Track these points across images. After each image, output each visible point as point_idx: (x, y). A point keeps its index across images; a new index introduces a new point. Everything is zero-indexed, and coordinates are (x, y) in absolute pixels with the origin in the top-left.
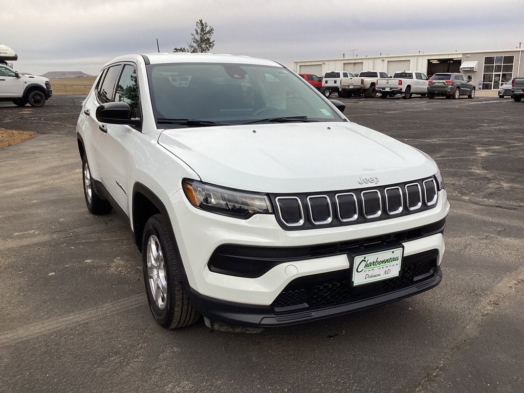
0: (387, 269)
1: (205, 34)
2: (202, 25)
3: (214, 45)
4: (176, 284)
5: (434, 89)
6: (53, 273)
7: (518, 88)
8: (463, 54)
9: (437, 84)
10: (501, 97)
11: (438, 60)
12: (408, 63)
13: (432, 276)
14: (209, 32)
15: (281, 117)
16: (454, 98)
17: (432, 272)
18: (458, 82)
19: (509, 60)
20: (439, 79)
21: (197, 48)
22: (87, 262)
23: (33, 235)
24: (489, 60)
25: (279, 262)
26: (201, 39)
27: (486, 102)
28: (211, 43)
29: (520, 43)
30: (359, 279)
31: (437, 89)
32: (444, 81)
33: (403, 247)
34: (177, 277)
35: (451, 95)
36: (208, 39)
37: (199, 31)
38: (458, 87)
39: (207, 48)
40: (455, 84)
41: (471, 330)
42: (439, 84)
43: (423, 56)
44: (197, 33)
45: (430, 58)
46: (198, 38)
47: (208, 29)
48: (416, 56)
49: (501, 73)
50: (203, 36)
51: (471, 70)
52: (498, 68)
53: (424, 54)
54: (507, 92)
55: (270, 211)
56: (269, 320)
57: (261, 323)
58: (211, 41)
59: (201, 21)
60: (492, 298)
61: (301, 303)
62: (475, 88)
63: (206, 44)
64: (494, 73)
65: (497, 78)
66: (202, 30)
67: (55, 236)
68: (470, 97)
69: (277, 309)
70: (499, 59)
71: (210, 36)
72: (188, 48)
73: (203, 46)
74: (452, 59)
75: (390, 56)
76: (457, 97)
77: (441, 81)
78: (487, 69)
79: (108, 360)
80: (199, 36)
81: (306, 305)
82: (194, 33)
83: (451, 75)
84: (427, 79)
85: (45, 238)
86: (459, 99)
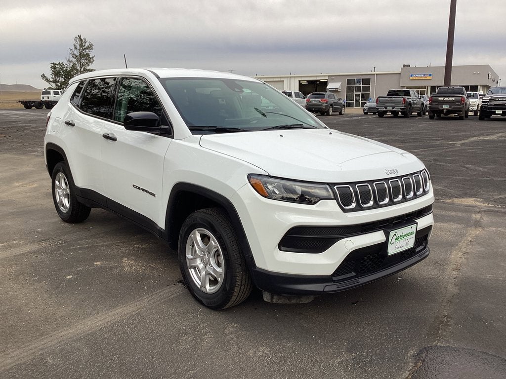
0: (407, 241)
1: (84, 50)
2: (81, 40)
3: (93, 61)
4: (237, 267)
5: (311, 106)
6: (71, 276)
7: (382, 105)
8: (329, 76)
9: (314, 102)
10: (366, 113)
11: (307, 81)
12: (281, 83)
13: (425, 248)
14: (88, 48)
15: (286, 124)
16: (328, 115)
17: (424, 244)
18: (331, 101)
19: (367, 81)
20: (315, 98)
21: (76, 63)
22: (97, 265)
23: (18, 245)
24: (349, 82)
25: (339, 238)
26: (80, 54)
27: (356, 118)
28: (91, 58)
29: (375, 67)
30: (392, 250)
31: (314, 106)
32: (320, 100)
33: (417, 223)
34: (238, 261)
35: (326, 112)
36: (88, 55)
37: (78, 47)
38: (332, 105)
39: (87, 63)
40: (329, 103)
41: (452, 289)
42: (316, 103)
43: (295, 77)
44: (76, 48)
45: (300, 79)
46: (77, 53)
47: (87, 45)
48: (289, 77)
49: (361, 93)
50: (82, 51)
51: (336, 91)
52: (358, 89)
53: (295, 76)
54: (370, 109)
55: (333, 197)
56: (330, 288)
57: (325, 290)
58: (90, 57)
59: (80, 37)
60: (452, 266)
61: (350, 272)
62: (344, 106)
63: (86, 59)
64: (355, 93)
65: (358, 98)
66: (81, 45)
67: (44, 244)
68: (341, 114)
69: (334, 278)
70: (358, 81)
71: (90, 51)
72: (67, 63)
73: (83, 61)
74: (319, 81)
75: (265, 76)
76: (330, 113)
77: (316, 100)
78: (349, 89)
79: (182, 340)
80: (78, 51)
81: (354, 274)
82: (73, 48)
83: (324, 94)
84: (304, 98)
85: (35, 247)
86: (332, 115)
